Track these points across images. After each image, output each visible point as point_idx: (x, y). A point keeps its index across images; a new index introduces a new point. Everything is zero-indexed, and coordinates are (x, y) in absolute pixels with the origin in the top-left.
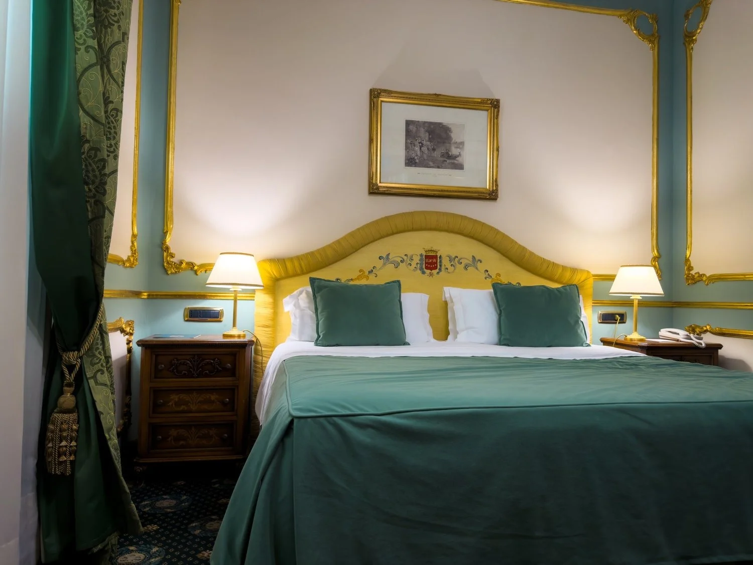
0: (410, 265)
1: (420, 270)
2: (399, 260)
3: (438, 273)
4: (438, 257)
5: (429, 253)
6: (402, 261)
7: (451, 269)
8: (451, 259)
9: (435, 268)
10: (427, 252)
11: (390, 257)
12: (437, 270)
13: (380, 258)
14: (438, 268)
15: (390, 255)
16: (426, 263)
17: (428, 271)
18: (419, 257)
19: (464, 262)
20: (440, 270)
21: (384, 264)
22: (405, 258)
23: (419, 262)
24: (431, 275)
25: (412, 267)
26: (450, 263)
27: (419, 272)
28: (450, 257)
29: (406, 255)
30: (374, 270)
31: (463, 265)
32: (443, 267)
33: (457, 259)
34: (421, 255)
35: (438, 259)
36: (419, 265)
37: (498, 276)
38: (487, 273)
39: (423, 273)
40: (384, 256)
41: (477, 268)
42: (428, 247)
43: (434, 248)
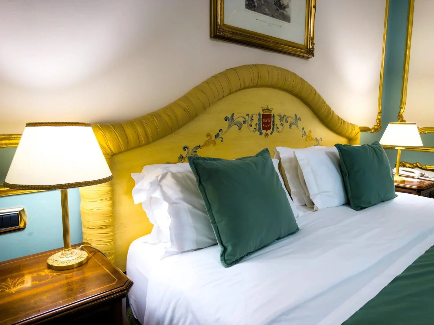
0: (251, 125)
1: (259, 131)
2: (242, 120)
3: (271, 133)
4: (272, 116)
5: (265, 112)
6: (244, 122)
7: (281, 128)
8: (281, 118)
9: (269, 128)
10: (264, 111)
11: (235, 118)
12: (271, 130)
13: (226, 119)
14: (272, 128)
15: (234, 115)
16: (263, 123)
17: (264, 132)
18: (258, 117)
19: (290, 120)
20: (273, 129)
21: (230, 126)
22: (247, 118)
23: (258, 122)
24: (267, 135)
25: (252, 129)
26: (280, 122)
27: (257, 133)
28: (280, 116)
29: (247, 115)
30: (220, 133)
31: (289, 124)
32: (275, 127)
33: (285, 118)
34: (260, 115)
35: (272, 118)
36: (257, 125)
37: (310, 133)
38: (303, 131)
39: (261, 134)
40: (229, 117)
41: (297, 126)
42: (265, 107)
43: (270, 107)
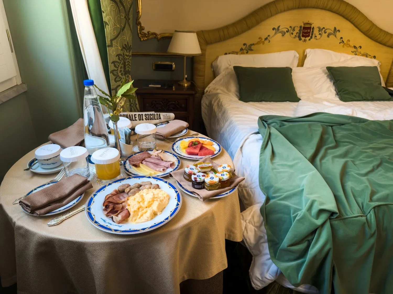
0: (292, 34)
1: (298, 37)
2: (285, 30)
3: (310, 40)
4: (312, 28)
5: (306, 25)
6: (287, 32)
7: (318, 36)
8: (320, 30)
9: (308, 36)
10: (305, 25)
11: (280, 28)
12: (309, 38)
13: (274, 29)
14: (310, 36)
15: (280, 27)
16: (303, 33)
17: (303, 38)
18: (299, 29)
19: (328, 31)
20: (311, 37)
21: (276, 33)
22: (290, 29)
23: (298, 32)
24: (305, 41)
25: (294, 36)
26: (319, 32)
27: (297, 39)
28: (319, 28)
29: (291, 27)
30: (268, 38)
31: (327, 34)
32: (314, 35)
33: (324, 30)
34: (301, 27)
35: (312, 29)
36: (298, 34)
37: (348, 42)
38: (341, 40)
39: (300, 39)
40: (276, 28)
41: (336, 36)
42: (306, 21)
43: (310, 22)
